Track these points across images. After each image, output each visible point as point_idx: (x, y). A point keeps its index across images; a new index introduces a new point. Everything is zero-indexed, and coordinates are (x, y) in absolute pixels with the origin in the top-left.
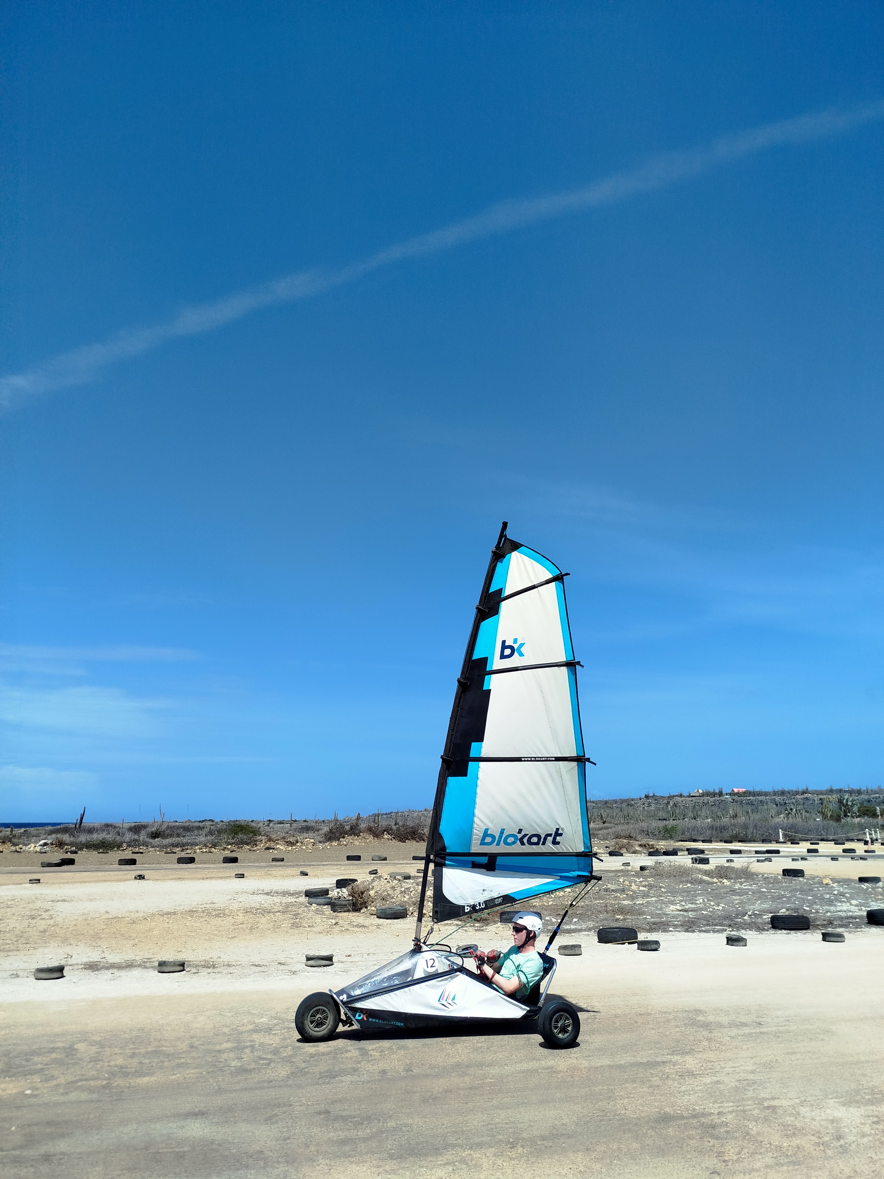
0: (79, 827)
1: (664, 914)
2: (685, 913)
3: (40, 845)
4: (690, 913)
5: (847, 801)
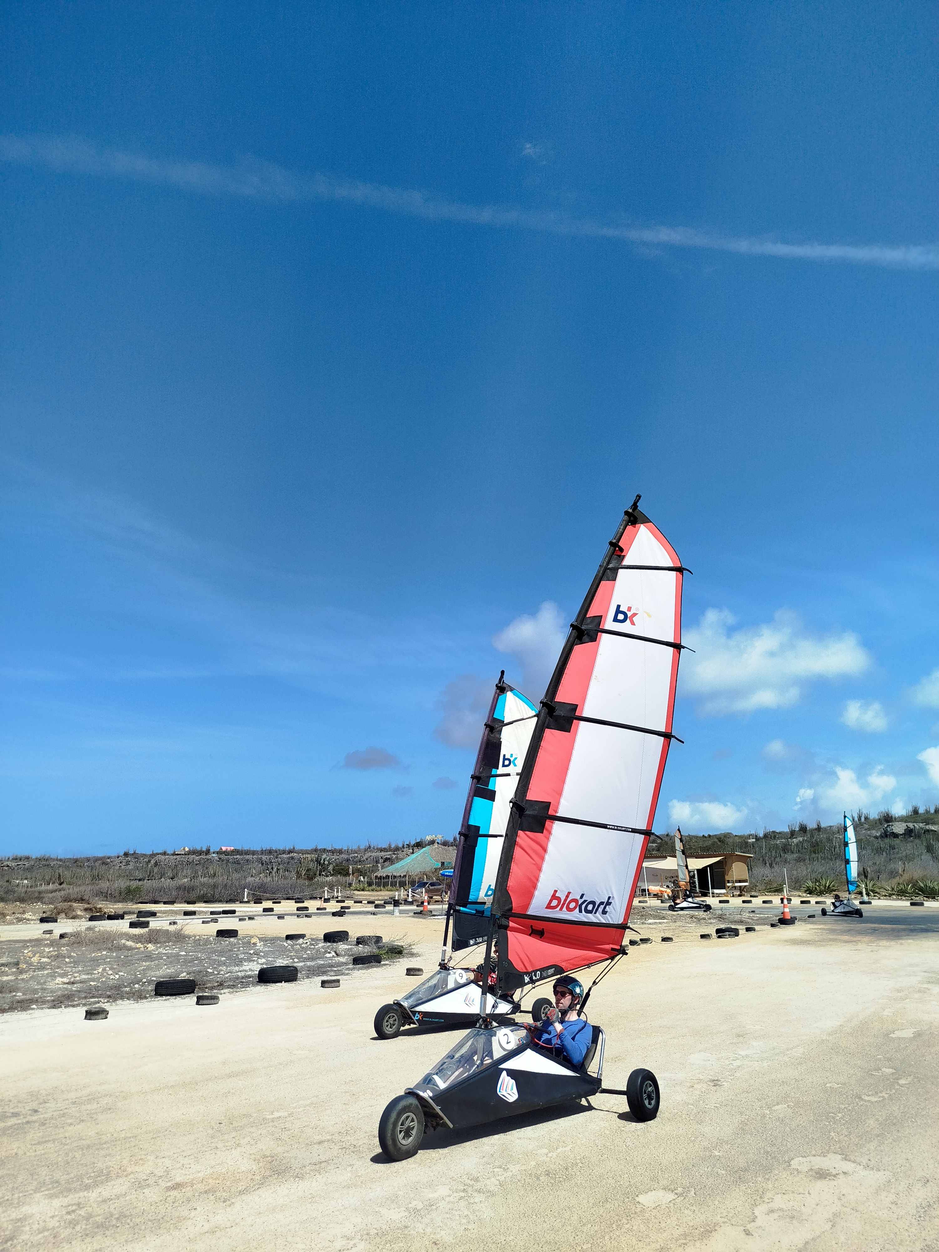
1: (42, 989)
4: (75, 985)
5: (324, 860)
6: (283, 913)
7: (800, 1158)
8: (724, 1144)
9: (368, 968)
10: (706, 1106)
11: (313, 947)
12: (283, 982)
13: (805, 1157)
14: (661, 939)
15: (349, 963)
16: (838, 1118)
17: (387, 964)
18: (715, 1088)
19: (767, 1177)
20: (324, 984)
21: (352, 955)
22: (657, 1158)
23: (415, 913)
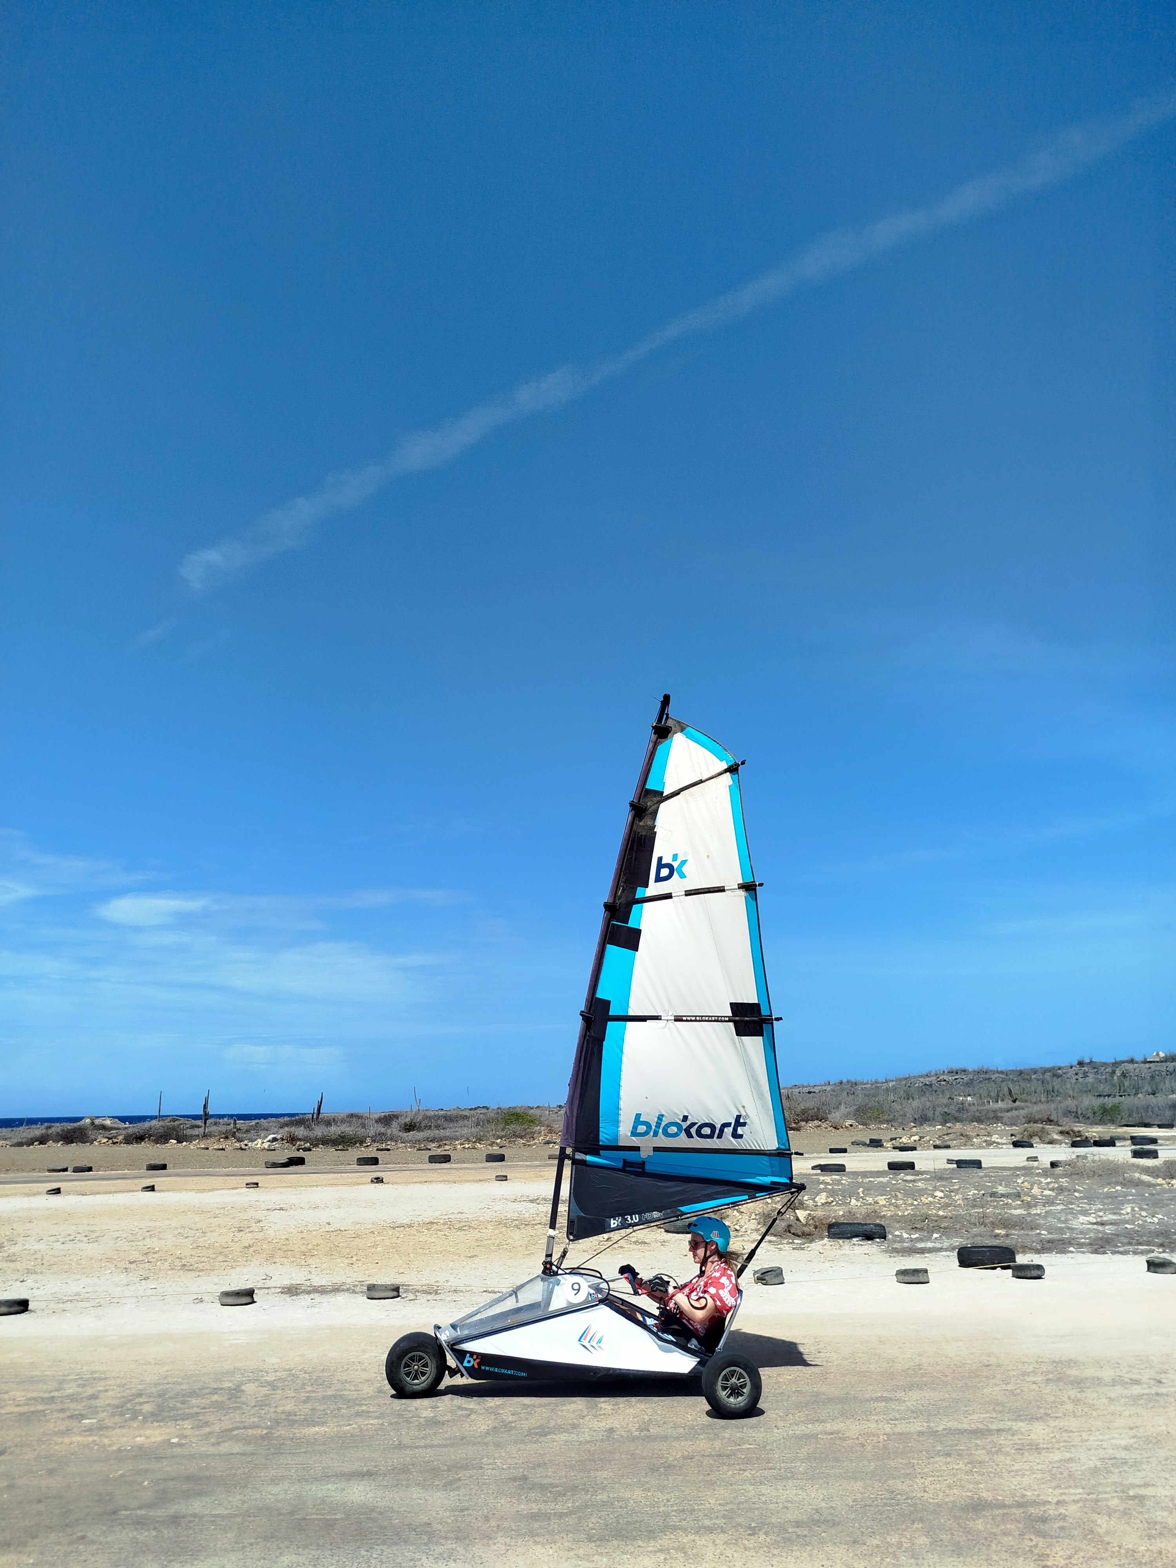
0: (317, 1117)
1: (1068, 1228)
2: (1100, 1228)
3: (269, 1141)
4: (1107, 1227)
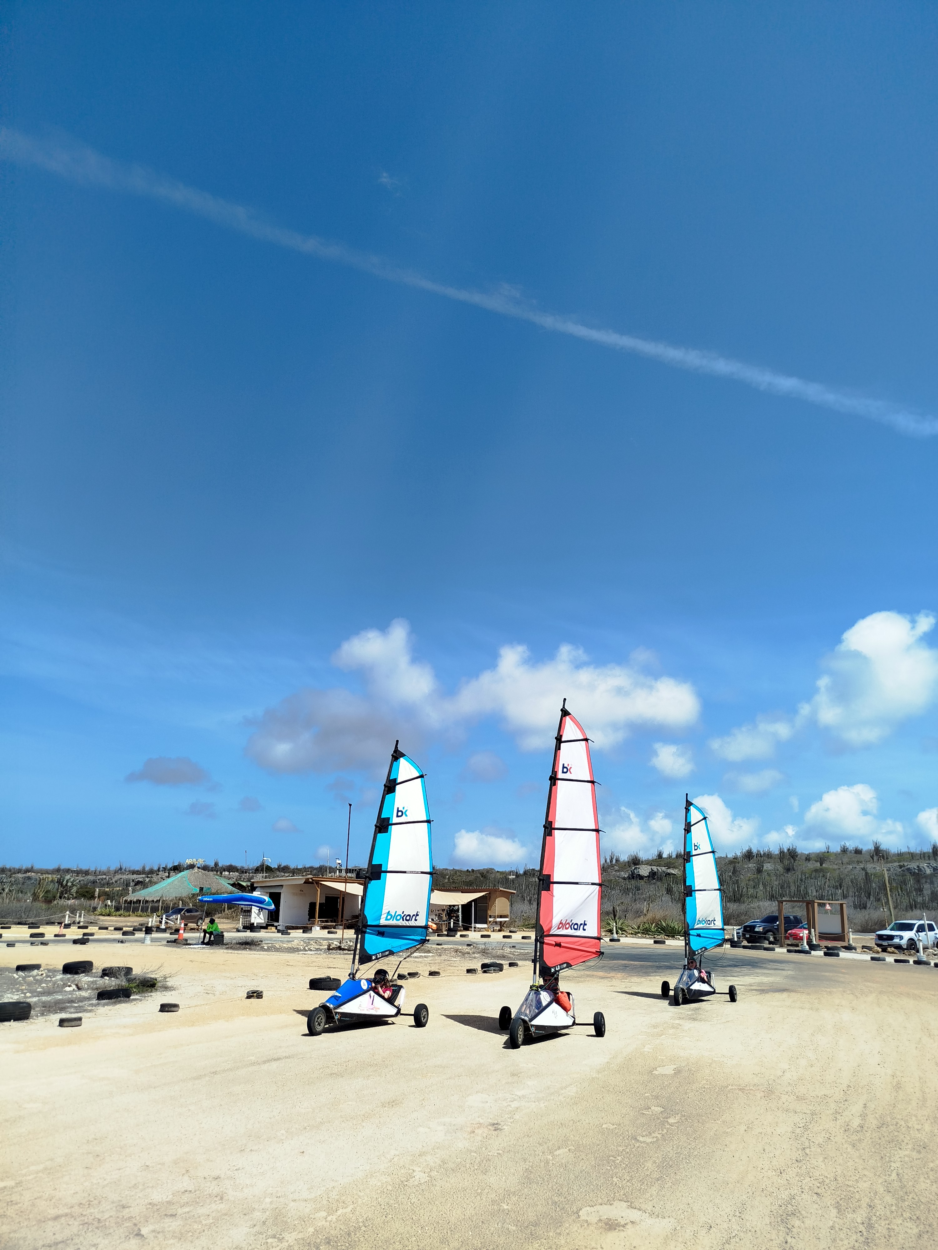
5: (67, 881)
6: (13, 939)
7: (588, 1208)
8: (511, 1196)
9: (115, 1003)
10: (489, 1153)
11: (49, 979)
12: (12, 1021)
13: (593, 1206)
14: (428, 973)
15: (93, 998)
16: (618, 1162)
17: (137, 999)
18: (496, 1132)
19: (558, 1231)
20: (62, 1023)
21: (97, 989)
22: (445, 1216)
23: (168, 942)
